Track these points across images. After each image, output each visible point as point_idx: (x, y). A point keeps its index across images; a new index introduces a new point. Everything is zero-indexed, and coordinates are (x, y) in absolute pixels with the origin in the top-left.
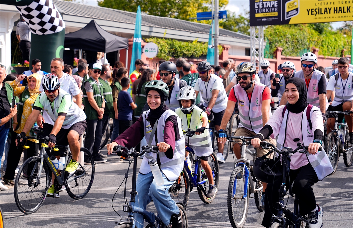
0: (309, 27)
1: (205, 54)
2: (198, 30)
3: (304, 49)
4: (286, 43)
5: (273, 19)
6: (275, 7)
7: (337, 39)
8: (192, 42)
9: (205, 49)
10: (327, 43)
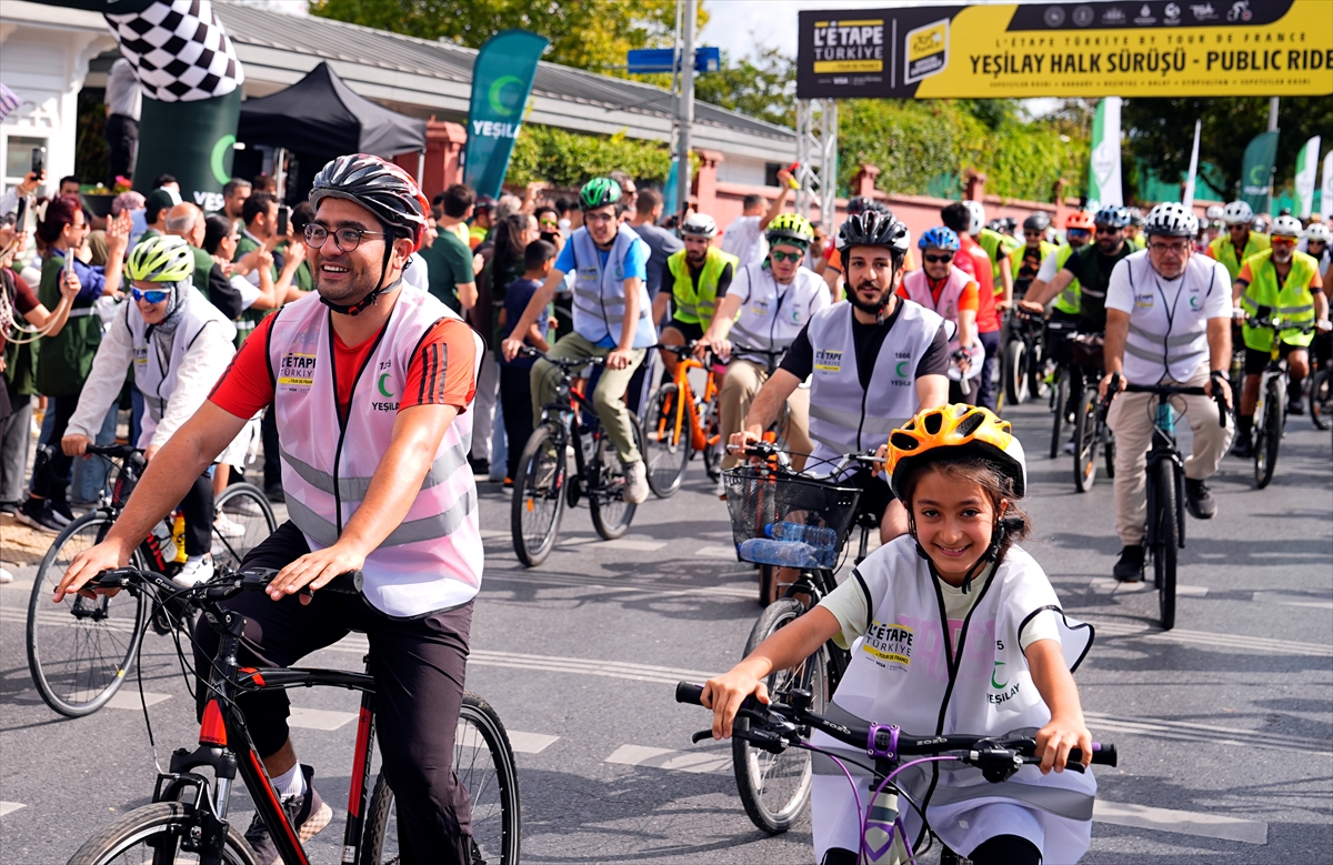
0: (957, 109)
1: (646, 176)
2: (629, 104)
3: (943, 174)
4: (891, 152)
5: (869, 79)
6: (875, 46)
7: (1041, 147)
8: (608, 137)
9: (646, 160)
10: (1011, 159)
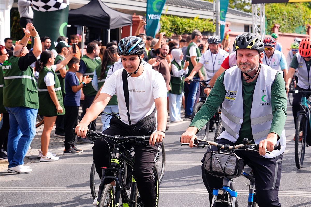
0: (303, 5)
1: (206, 30)
2: (199, 7)
3: (300, 26)
4: (283, 20)
8: (193, 18)
9: (206, 25)
